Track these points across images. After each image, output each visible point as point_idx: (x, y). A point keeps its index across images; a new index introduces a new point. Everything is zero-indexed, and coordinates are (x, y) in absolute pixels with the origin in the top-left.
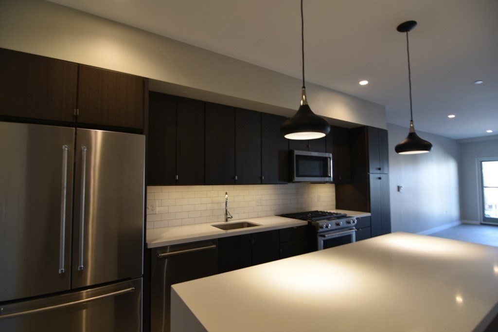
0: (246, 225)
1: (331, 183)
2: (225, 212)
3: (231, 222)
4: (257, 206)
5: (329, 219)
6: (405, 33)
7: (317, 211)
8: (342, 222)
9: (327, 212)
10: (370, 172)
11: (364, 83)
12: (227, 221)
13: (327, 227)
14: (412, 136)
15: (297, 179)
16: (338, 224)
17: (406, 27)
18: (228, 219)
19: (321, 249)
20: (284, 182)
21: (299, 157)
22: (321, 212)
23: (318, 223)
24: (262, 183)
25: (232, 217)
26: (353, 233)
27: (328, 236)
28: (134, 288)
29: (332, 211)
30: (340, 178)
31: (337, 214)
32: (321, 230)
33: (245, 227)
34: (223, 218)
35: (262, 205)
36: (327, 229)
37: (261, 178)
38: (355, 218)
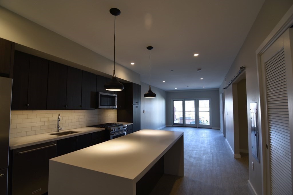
0: (71, 132)
1: (116, 109)
2: (57, 126)
3: (60, 131)
4: (77, 122)
5: (115, 126)
6: (149, 50)
7: (109, 123)
8: (121, 127)
9: (114, 124)
10: (133, 104)
11: (133, 64)
12: (58, 131)
13: (115, 130)
14: (150, 91)
15: (100, 107)
16: (119, 129)
17: (150, 48)
18: (59, 130)
19: (111, 139)
20: (92, 109)
21: (102, 96)
22: (111, 123)
23: (111, 129)
24: (81, 109)
25: (61, 129)
26: (126, 133)
27: (115, 135)
28: (4, 174)
29: (116, 123)
30: (120, 107)
31: (118, 124)
32: (112, 132)
33: (70, 134)
34: (56, 129)
35: (79, 121)
36: (114, 131)
37: (81, 106)
38: (126, 125)
